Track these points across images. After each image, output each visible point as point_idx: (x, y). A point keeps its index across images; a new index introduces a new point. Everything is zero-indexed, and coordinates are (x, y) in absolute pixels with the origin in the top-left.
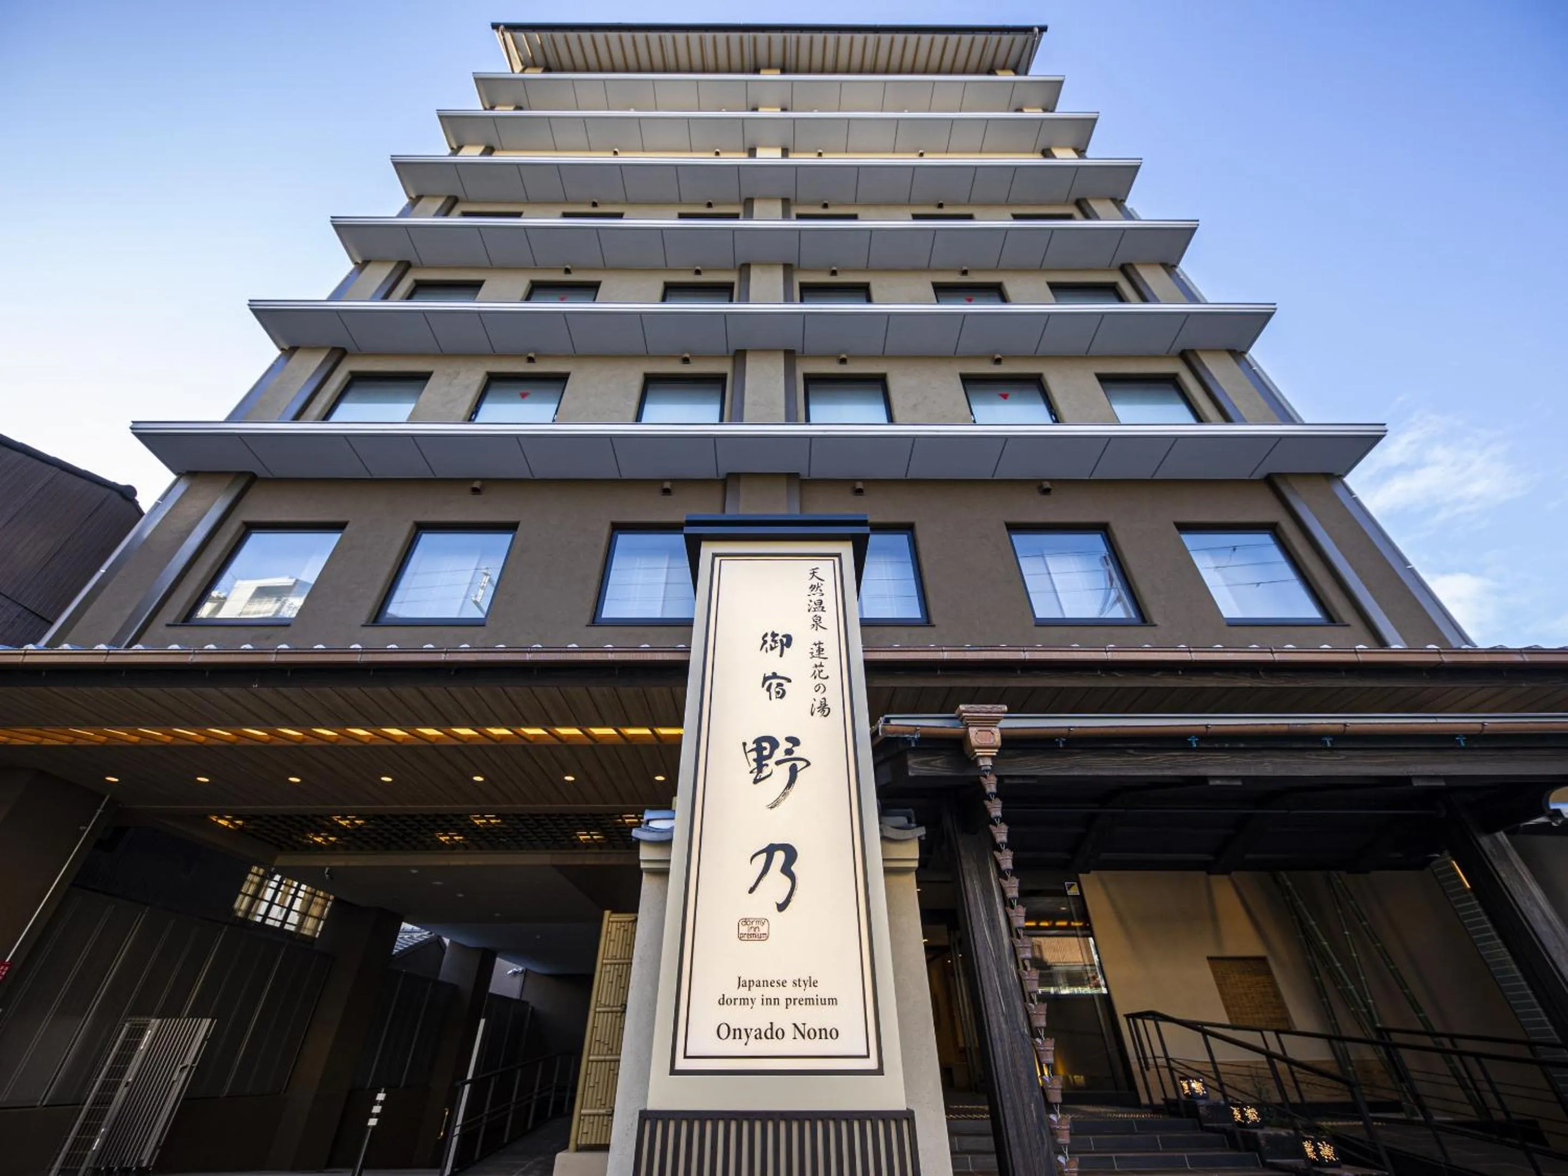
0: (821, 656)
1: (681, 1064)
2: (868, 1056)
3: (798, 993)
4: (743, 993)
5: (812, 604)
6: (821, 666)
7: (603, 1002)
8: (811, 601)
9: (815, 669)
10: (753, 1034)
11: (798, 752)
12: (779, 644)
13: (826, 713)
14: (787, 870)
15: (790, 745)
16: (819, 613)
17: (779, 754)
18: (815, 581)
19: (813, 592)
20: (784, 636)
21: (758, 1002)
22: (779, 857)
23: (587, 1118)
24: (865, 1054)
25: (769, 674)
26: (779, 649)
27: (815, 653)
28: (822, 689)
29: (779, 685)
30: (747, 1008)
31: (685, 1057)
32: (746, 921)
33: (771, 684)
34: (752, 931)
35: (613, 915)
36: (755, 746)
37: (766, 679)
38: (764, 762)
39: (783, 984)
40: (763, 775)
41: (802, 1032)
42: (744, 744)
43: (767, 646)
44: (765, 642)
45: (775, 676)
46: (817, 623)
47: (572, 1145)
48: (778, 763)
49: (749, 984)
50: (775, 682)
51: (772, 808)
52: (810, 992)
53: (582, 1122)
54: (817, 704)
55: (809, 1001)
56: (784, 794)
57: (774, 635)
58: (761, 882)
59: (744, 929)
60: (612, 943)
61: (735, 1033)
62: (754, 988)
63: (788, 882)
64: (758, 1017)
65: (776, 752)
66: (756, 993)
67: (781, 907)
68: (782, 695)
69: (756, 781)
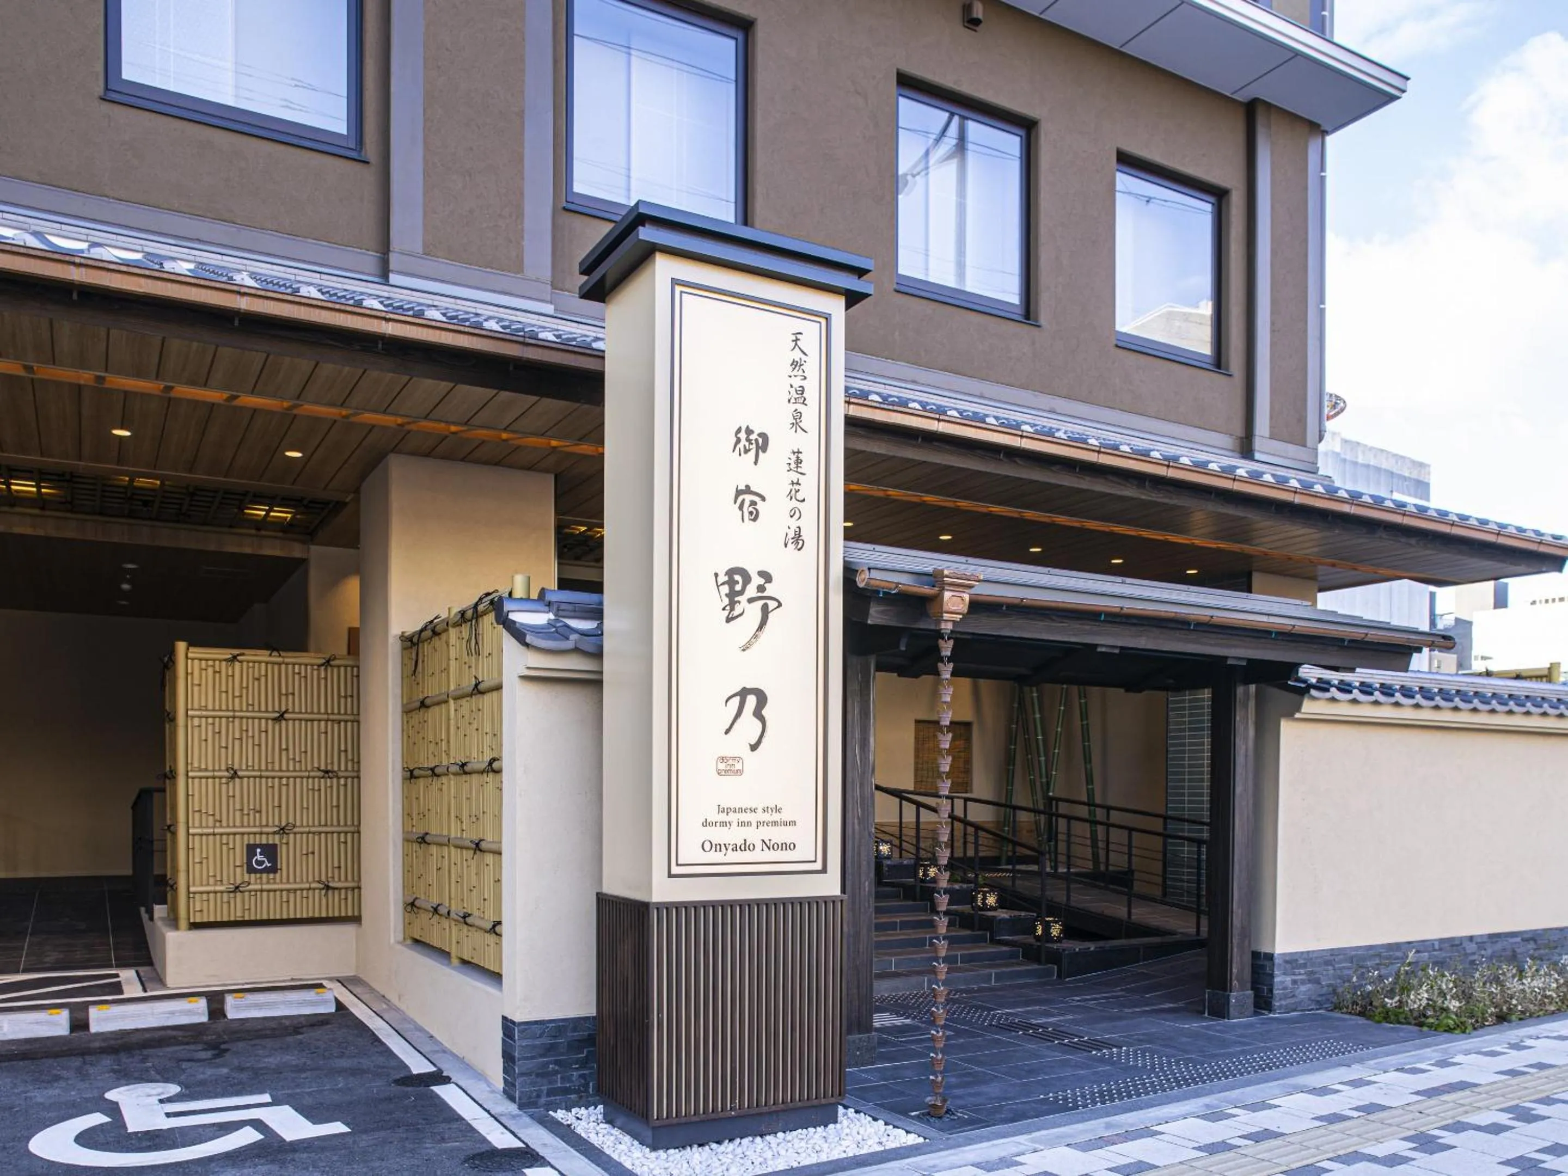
0: (799, 470)
1: (675, 870)
2: (815, 861)
3: (767, 817)
4: (723, 817)
5: (793, 391)
6: (798, 484)
7: (196, 765)
8: (792, 386)
9: (791, 486)
10: (730, 848)
11: (770, 590)
12: (754, 446)
13: (799, 546)
14: (758, 714)
15: (762, 581)
16: (800, 407)
17: (751, 591)
18: (797, 355)
19: (795, 372)
20: (760, 435)
21: (735, 824)
22: (751, 701)
23: (197, 896)
24: (813, 859)
25: (742, 487)
26: (753, 453)
27: (793, 466)
28: (797, 515)
29: (753, 503)
30: (726, 829)
31: (678, 865)
32: (723, 759)
33: (743, 501)
34: (728, 768)
35: (191, 649)
36: (726, 578)
37: (739, 493)
38: (736, 599)
39: (754, 811)
40: (736, 613)
41: (767, 845)
42: (716, 575)
43: (741, 446)
44: (738, 441)
45: (748, 490)
46: (797, 418)
47: (183, 923)
48: (751, 601)
49: (727, 811)
50: (748, 498)
51: (744, 650)
52: (776, 817)
53: (191, 900)
54: (791, 534)
55: (775, 823)
56: (755, 636)
57: (749, 432)
58: (736, 724)
59: (722, 766)
60: (196, 689)
61: (717, 847)
62: (731, 814)
63: (760, 725)
64: (735, 835)
65: (748, 587)
66: (733, 817)
67: (754, 747)
68: (755, 516)
69: (729, 620)
